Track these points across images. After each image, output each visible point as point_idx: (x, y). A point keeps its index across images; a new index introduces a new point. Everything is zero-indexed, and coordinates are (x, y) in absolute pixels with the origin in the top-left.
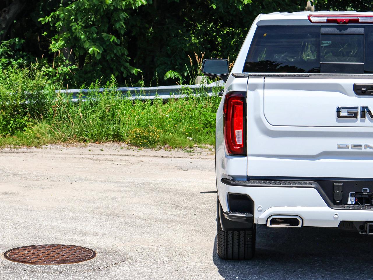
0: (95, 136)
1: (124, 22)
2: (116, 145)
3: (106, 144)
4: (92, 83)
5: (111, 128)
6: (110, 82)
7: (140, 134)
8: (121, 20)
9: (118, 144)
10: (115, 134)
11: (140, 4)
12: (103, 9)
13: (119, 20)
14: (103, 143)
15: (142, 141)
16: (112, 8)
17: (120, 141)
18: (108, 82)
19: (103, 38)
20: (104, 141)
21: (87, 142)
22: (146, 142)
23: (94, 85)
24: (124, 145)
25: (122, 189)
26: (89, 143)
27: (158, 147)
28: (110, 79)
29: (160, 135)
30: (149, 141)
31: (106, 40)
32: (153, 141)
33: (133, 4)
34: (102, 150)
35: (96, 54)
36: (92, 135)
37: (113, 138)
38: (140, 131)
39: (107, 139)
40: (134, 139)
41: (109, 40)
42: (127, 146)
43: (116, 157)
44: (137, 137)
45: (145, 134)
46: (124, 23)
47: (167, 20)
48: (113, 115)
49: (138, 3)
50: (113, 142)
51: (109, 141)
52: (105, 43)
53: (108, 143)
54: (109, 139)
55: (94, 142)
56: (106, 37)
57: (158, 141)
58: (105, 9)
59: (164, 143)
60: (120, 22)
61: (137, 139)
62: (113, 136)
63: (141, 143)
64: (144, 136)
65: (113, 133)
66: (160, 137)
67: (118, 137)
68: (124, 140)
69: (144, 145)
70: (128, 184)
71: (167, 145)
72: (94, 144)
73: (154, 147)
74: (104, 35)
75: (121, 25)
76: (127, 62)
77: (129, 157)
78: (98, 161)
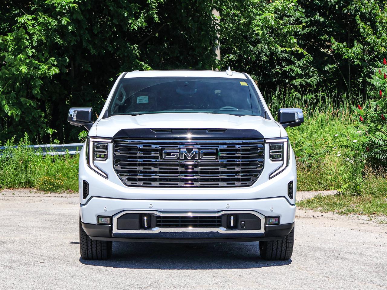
0: (9, 183)
1: (40, 88)
2: (27, 190)
3: (18, 190)
4: (9, 140)
5: (23, 177)
6: (23, 139)
7: (47, 181)
8: (37, 87)
9: (29, 190)
10: (27, 182)
11: (54, 73)
12: (21, 77)
13: (35, 87)
14: (16, 189)
15: (48, 187)
16: (29, 76)
17: (31, 187)
18: (22, 139)
19: (21, 102)
20: (17, 187)
21: (2, 188)
22: (52, 187)
23: (10, 142)
24: (33, 190)
25: (17, 214)
26: (4, 189)
27: (62, 191)
28: (23, 136)
29: (64, 181)
30: (55, 186)
31: (24, 104)
32: (58, 187)
33: (48, 73)
34: (14, 194)
35: (14, 115)
36: (7, 182)
37: (24, 185)
38: (48, 179)
39: (20, 186)
40: (42, 185)
41: (26, 104)
42: (36, 191)
43: (24, 198)
44: (45, 183)
45: (51, 181)
46: (40, 90)
47: (82, 87)
48: (26, 167)
49: (52, 72)
50: (25, 188)
51: (21, 188)
52: (23, 107)
53: (20, 189)
54: (21, 186)
55: (8, 189)
56: (24, 101)
57: (63, 187)
58: (22, 77)
59: (68, 188)
60: (36, 88)
61: (44, 185)
62: (25, 183)
63: (47, 188)
64: (51, 182)
65: (24, 180)
66: (64, 183)
67: (29, 184)
68: (34, 186)
69: (50, 190)
70: (23, 212)
71: (70, 190)
72: (9, 190)
73: (58, 192)
74: (22, 99)
75: (37, 91)
76: (44, 123)
77: (34, 198)
78: (8, 201)
